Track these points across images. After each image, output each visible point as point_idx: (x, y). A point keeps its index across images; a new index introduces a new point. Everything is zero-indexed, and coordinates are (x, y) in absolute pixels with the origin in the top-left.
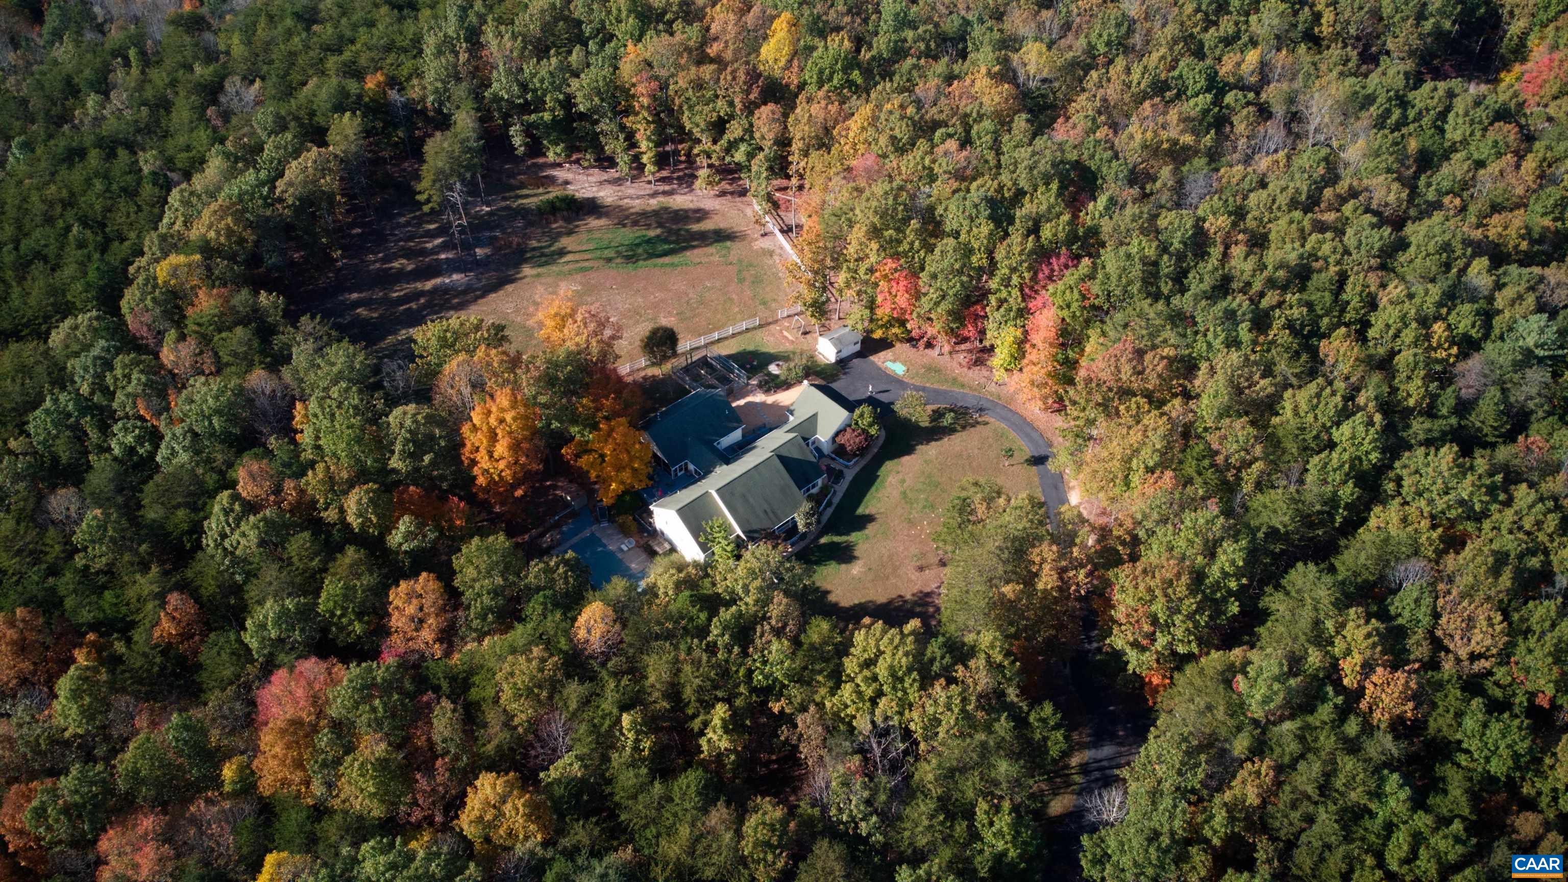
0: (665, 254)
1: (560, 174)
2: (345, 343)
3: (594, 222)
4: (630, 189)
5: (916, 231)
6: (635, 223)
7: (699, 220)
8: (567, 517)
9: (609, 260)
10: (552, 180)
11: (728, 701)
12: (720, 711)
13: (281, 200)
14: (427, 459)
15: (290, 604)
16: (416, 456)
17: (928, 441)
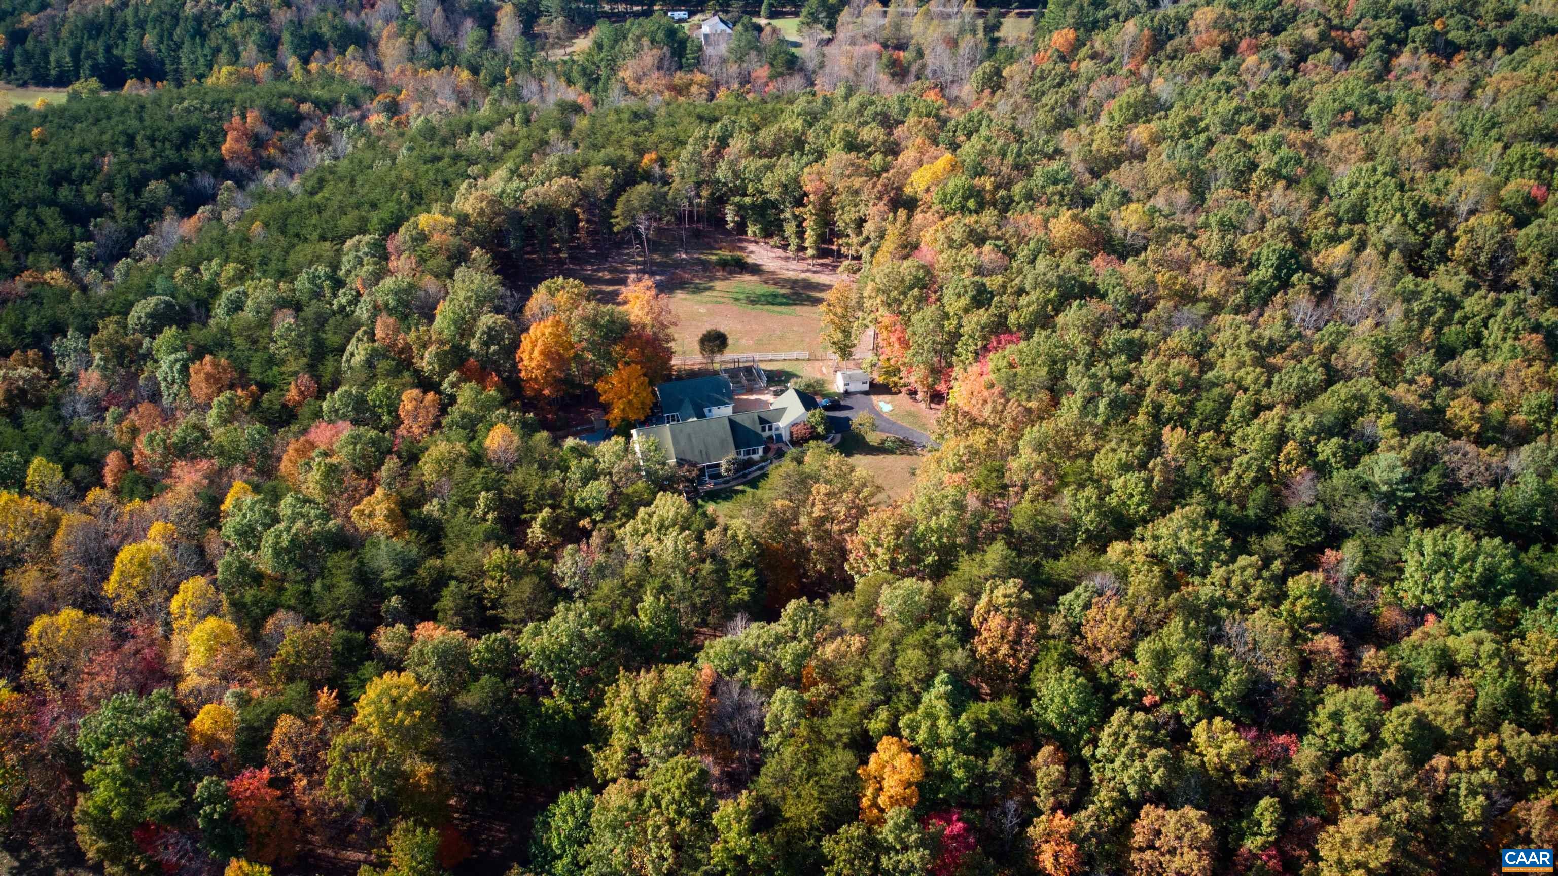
0: (781, 304)
1: (751, 247)
2: (495, 278)
3: (747, 277)
4: (794, 264)
5: (915, 297)
6: (776, 284)
7: (822, 291)
8: (587, 430)
9: (737, 300)
10: (743, 249)
11: (553, 507)
12: (546, 512)
13: (525, 202)
14: (493, 348)
15: (354, 390)
16: (486, 344)
17: (867, 453)
